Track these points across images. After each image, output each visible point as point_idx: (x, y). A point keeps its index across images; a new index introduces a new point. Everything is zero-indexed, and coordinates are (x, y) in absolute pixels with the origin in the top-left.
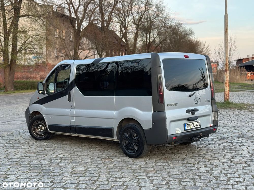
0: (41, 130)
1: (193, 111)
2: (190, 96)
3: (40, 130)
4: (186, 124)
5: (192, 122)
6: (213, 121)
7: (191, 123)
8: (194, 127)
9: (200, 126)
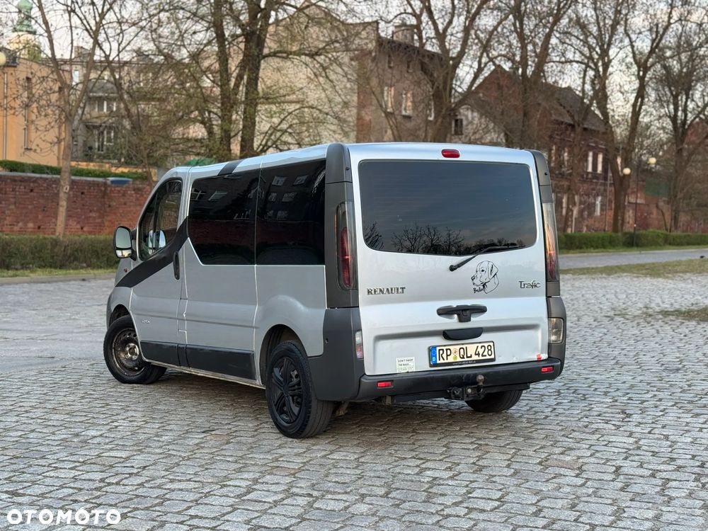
0: (134, 357)
1: (464, 313)
2: (452, 269)
3: (129, 355)
4: (438, 348)
5: (463, 344)
6: (550, 345)
7: (459, 347)
8: (466, 359)
9: (492, 357)
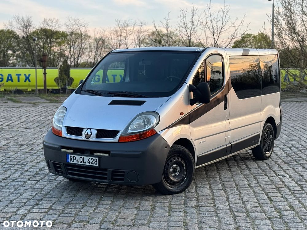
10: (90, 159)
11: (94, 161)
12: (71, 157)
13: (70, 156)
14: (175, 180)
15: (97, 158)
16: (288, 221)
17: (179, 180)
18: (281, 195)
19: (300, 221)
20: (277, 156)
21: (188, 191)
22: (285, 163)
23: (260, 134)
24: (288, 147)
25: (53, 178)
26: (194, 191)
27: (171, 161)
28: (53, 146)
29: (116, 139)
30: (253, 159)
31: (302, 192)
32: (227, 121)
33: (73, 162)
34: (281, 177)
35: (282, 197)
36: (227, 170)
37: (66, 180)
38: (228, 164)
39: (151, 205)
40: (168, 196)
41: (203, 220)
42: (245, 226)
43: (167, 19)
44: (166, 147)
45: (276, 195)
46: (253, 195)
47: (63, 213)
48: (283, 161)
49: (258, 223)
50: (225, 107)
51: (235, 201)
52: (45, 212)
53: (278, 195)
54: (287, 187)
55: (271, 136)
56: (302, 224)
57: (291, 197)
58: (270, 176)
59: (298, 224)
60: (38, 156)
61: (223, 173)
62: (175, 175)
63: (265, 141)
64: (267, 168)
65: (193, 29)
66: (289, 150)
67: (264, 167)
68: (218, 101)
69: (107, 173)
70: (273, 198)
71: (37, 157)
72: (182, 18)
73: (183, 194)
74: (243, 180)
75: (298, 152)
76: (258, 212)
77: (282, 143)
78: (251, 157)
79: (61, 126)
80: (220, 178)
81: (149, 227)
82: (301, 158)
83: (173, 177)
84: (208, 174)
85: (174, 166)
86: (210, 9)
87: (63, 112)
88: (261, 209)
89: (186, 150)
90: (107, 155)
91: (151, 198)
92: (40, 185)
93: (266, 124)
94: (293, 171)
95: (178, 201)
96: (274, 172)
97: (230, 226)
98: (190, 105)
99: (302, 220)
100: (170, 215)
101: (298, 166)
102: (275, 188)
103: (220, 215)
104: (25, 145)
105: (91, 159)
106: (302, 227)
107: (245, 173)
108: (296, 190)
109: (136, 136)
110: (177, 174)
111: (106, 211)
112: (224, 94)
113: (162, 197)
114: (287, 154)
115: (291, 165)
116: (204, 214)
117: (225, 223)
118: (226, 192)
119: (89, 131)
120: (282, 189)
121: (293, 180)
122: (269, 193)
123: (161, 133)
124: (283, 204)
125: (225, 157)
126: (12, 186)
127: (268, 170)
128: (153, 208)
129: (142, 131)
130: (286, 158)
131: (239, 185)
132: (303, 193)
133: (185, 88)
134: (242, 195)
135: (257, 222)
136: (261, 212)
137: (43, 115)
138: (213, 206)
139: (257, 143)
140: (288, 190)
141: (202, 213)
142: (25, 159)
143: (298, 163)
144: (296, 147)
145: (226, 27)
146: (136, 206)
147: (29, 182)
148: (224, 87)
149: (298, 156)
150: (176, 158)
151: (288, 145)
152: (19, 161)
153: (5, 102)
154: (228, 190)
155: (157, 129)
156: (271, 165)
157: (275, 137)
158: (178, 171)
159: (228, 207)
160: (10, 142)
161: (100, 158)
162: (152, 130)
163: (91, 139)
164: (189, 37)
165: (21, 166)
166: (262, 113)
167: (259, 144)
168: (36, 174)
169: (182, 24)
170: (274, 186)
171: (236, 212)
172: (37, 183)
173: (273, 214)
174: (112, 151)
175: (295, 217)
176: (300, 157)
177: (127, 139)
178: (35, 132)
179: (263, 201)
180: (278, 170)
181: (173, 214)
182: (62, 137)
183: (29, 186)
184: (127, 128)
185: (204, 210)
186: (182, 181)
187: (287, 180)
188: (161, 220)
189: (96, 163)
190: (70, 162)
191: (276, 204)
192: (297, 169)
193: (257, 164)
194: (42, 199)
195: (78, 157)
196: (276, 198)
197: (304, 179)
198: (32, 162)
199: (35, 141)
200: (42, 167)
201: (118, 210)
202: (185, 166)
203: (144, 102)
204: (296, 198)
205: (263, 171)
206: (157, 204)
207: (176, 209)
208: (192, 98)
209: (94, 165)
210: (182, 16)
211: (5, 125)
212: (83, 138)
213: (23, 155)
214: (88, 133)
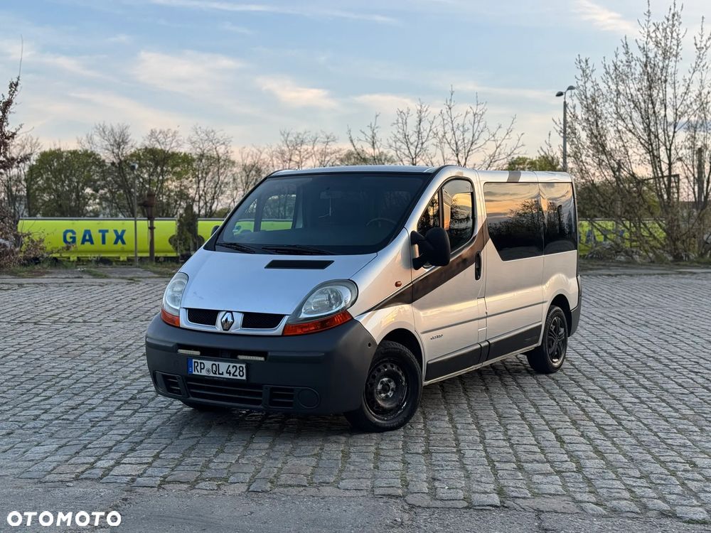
10: (231, 367)
11: (238, 370)
12: (196, 365)
13: (195, 362)
14: (386, 405)
15: (244, 366)
16: (593, 477)
17: (394, 405)
18: (580, 433)
19: (614, 476)
20: (572, 367)
21: (410, 427)
22: (588, 378)
23: (541, 326)
24: (593, 351)
25: (163, 406)
26: (420, 426)
27: (379, 371)
28: (163, 344)
29: (279, 330)
30: (529, 372)
31: (618, 427)
32: (481, 301)
33: (199, 374)
34: (580, 402)
35: (582, 436)
36: (481, 390)
37: (187, 409)
38: (483, 380)
39: (342, 451)
40: (374, 436)
41: (437, 475)
42: (514, 485)
43: (373, 125)
44: (370, 345)
45: (570, 433)
46: (528, 432)
47: (180, 465)
48: (584, 375)
49: (537, 481)
50: (478, 275)
51: (496, 444)
52: (147, 463)
53: (575, 432)
54: (592, 420)
55: (562, 330)
56: (618, 482)
57: (597, 436)
58: (561, 400)
59: (611, 482)
60: (137, 369)
61: (474, 395)
62: (387, 396)
63: (549, 340)
64: (555, 386)
65: (420, 146)
66: (595, 356)
67: (550, 385)
68: (464, 264)
69: (261, 393)
70: (566, 439)
71: (134, 369)
72: (400, 125)
73: (401, 432)
74: (510, 408)
75: (612, 361)
76: (538, 462)
77: (583, 344)
78: (526, 369)
79: (178, 308)
80: (469, 404)
81: (339, 488)
82: (617, 370)
83: (383, 400)
84: (447, 397)
85: (385, 379)
86: (450, 108)
87: (181, 283)
88: (543, 456)
89: (406, 350)
90: (262, 359)
91: (343, 439)
92: (139, 418)
93: (553, 308)
94: (601, 392)
95: (391, 444)
96: (567, 393)
97: (487, 485)
98: (414, 270)
99: (617, 476)
100: (376, 467)
101: (610, 383)
102: (569, 420)
103: (470, 468)
104: (112, 349)
105: (233, 367)
106: (619, 487)
107: (514, 396)
108: (607, 425)
109: (315, 324)
110: (390, 394)
111: (260, 461)
112: (476, 251)
113: (363, 437)
114: (591, 363)
115: (599, 381)
116: (439, 466)
117: (477, 481)
118: (479, 427)
119: (228, 315)
120: (582, 423)
121: (601, 406)
122: (559, 428)
123: (360, 318)
124: (583, 448)
125: (478, 366)
126: (88, 420)
127: (556, 391)
128: (346, 455)
129: (325, 316)
130: (589, 370)
131: (504, 415)
132: (619, 430)
133: (404, 237)
134: (510, 433)
135: (536, 478)
136: (543, 462)
137: (147, 297)
138: (455, 451)
139: (537, 341)
140: (594, 425)
141: (436, 463)
142: (112, 374)
143: (611, 378)
144: (608, 351)
145: (480, 142)
146: (316, 452)
147: (118, 413)
148: (474, 238)
149: (611, 368)
150: (389, 366)
151: (592, 348)
152: (102, 376)
153: (77, 276)
154: (484, 424)
155: (353, 312)
156: (562, 382)
157: (569, 331)
158: (392, 390)
159: (484, 454)
160: (86, 344)
161: (248, 364)
162: (344, 312)
163: (232, 331)
164: (413, 159)
165: (104, 386)
166: (544, 287)
167: (540, 343)
168: (131, 399)
169: (401, 137)
170: (567, 418)
171: (497, 461)
172: (134, 414)
173: (565, 465)
174: (271, 351)
175: (606, 471)
176: (615, 368)
177: (299, 329)
178: (132, 327)
179: (547, 443)
180: (575, 390)
181: (383, 466)
182: (179, 327)
183: (119, 419)
184: (299, 310)
185: (439, 459)
186: (399, 407)
187: (591, 406)
188: (361, 476)
189: (241, 373)
190: (194, 373)
191: (570, 448)
192: (609, 388)
193: (537, 381)
194: (141, 442)
195: (208, 364)
196: (571, 437)
197: (623, 406)
198: (124, 378)
199: (131, 342)
200: (144, 386)
201: (282, 459)
202: (404, 379)
203: (329, 263)
204: (608, 437)
205: (548, 391)
206: (352, 449)
207: (388, 456)
208: (418, 256)
209: (239, 377)
210: (400, 121)
211: (77, 315)
212: (218, 328)
213: (109, 367)
214: (227, 320)
